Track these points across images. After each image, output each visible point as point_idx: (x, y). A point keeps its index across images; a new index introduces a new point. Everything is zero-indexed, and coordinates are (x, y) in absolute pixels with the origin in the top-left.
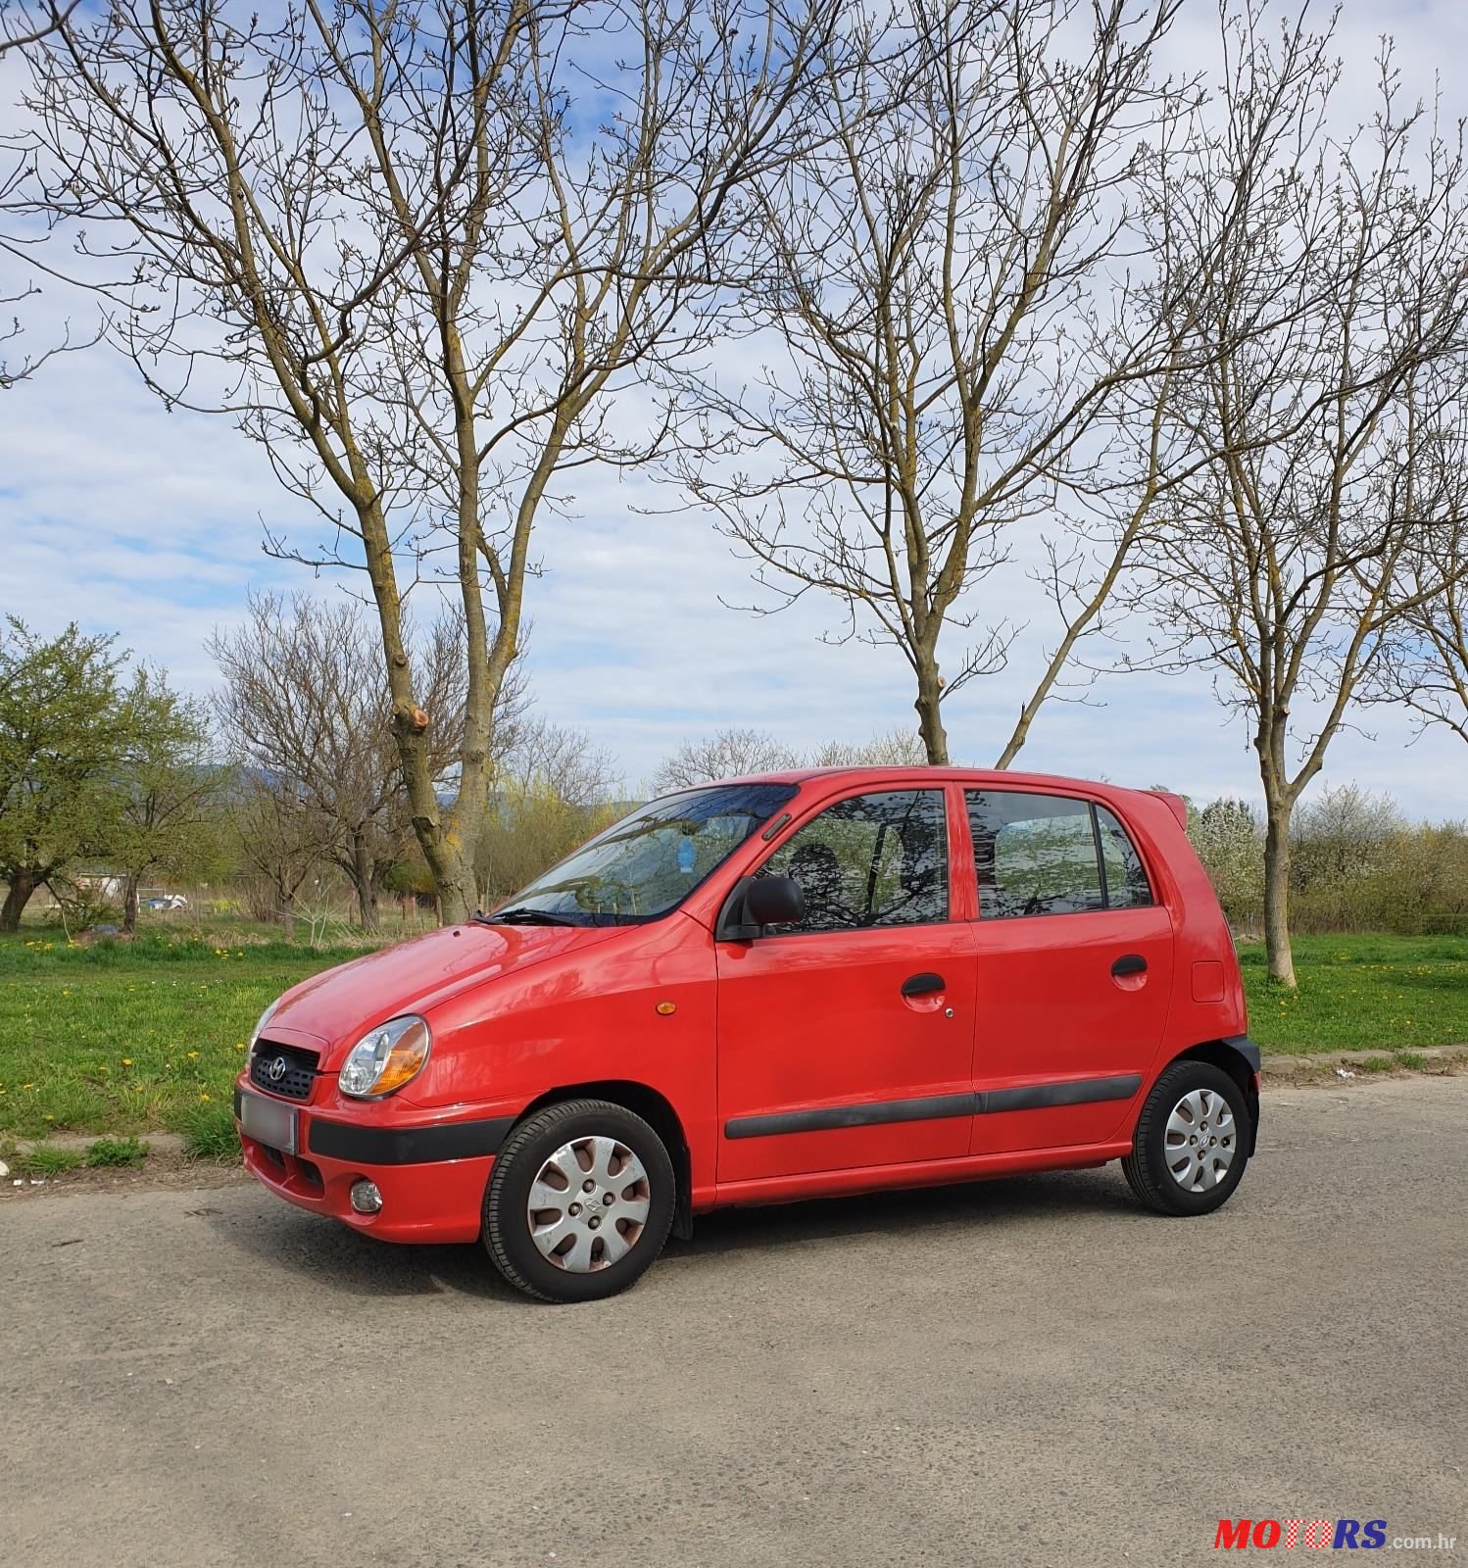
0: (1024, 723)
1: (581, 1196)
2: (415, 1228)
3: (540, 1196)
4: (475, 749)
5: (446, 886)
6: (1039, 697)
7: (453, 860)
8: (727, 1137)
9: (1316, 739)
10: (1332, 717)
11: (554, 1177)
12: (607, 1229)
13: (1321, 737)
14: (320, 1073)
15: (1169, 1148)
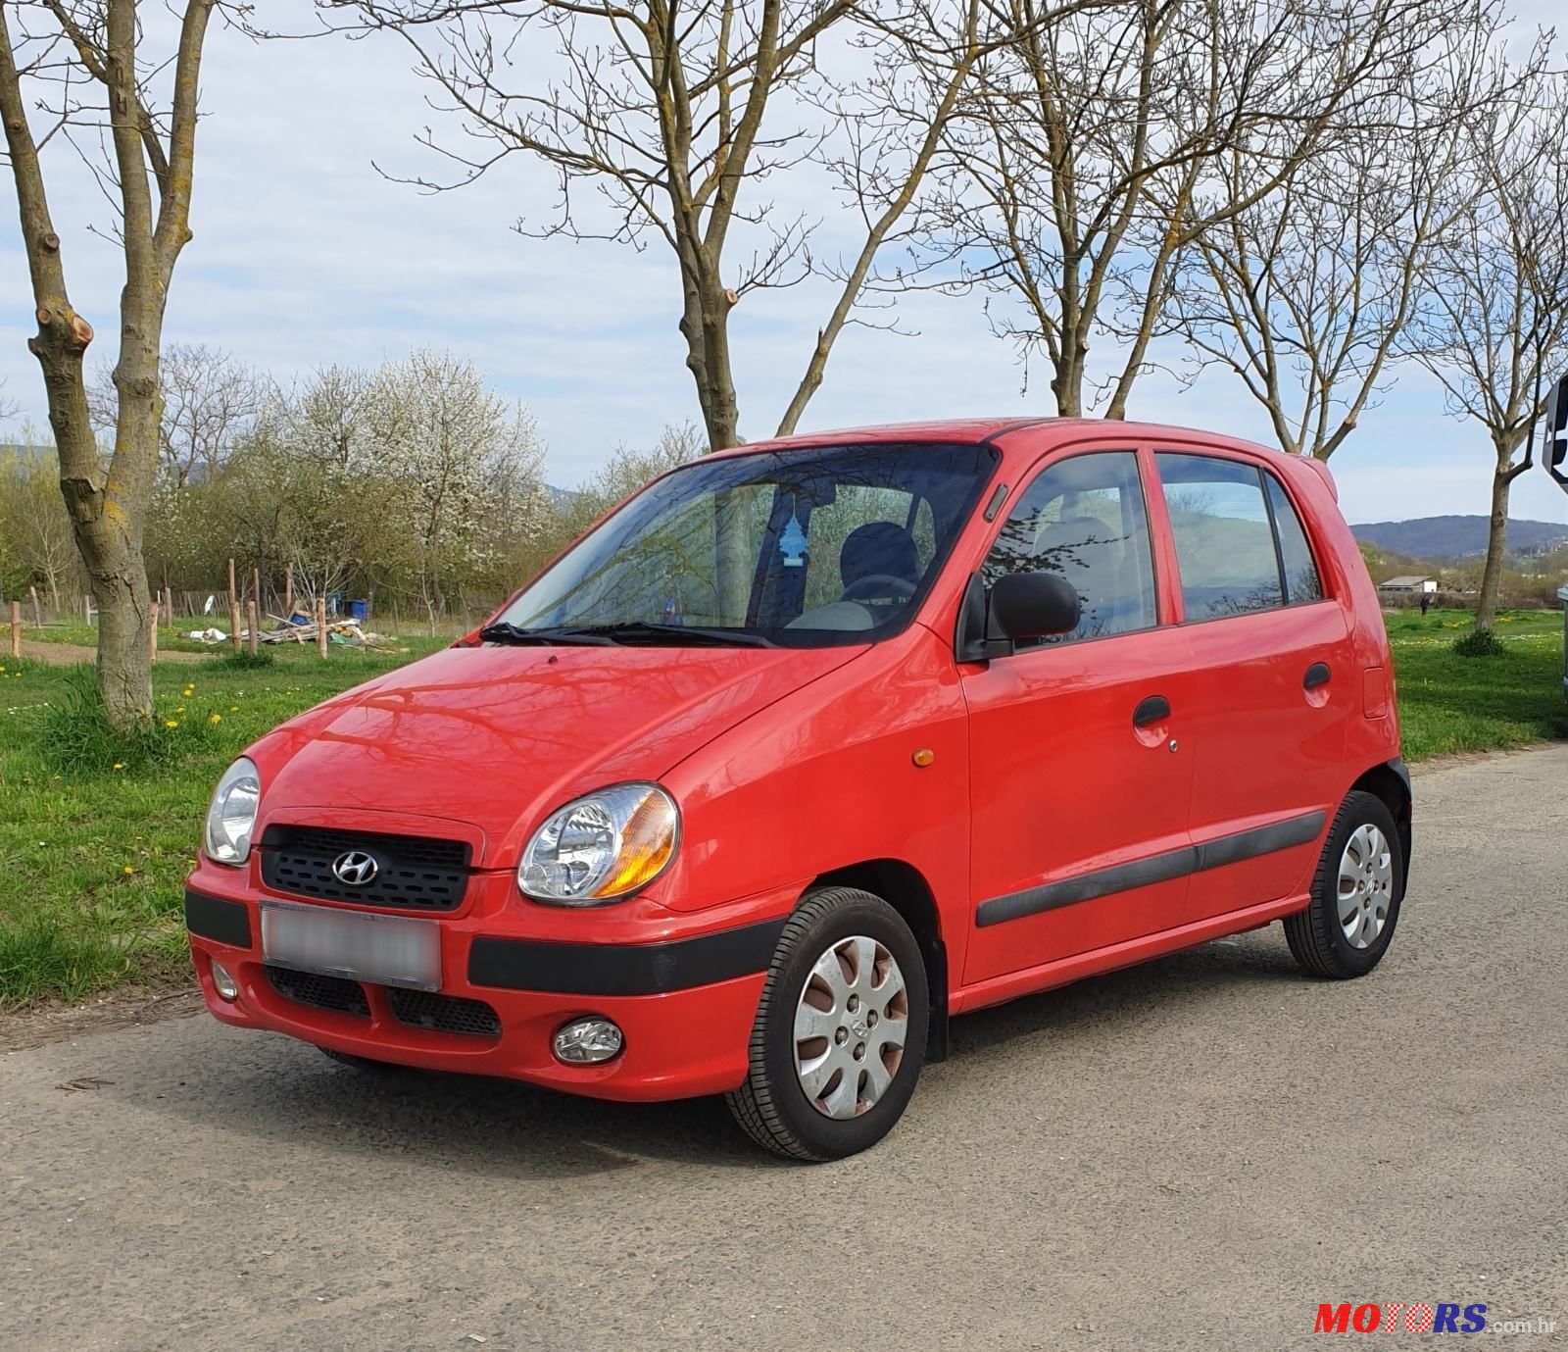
0: (820, 355)
1: (847, 1019)
2: (658, 1082)
3: (807, 1022)
4: (141, 376)
5: (107, 579)
6: (837, 320)
7: (118, 542)
8: (978, 925)
9: (1115, 384)
10: (1134, 354)
11: (821, 993)
12: (871, 1059)
13: (1123, 380)
14: (477, 871)
15: (1342, 897)
